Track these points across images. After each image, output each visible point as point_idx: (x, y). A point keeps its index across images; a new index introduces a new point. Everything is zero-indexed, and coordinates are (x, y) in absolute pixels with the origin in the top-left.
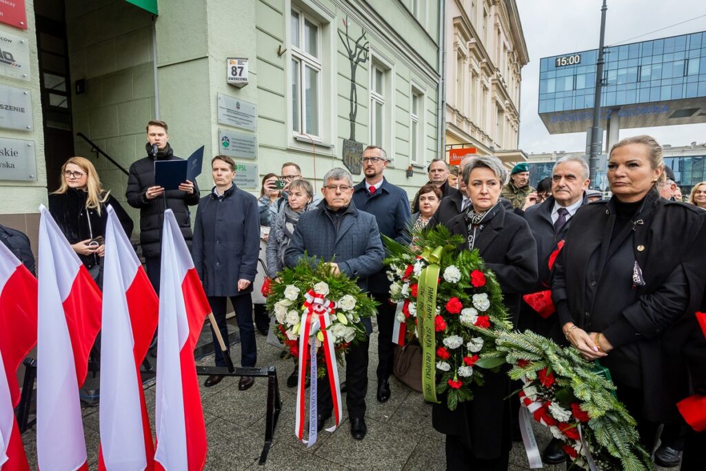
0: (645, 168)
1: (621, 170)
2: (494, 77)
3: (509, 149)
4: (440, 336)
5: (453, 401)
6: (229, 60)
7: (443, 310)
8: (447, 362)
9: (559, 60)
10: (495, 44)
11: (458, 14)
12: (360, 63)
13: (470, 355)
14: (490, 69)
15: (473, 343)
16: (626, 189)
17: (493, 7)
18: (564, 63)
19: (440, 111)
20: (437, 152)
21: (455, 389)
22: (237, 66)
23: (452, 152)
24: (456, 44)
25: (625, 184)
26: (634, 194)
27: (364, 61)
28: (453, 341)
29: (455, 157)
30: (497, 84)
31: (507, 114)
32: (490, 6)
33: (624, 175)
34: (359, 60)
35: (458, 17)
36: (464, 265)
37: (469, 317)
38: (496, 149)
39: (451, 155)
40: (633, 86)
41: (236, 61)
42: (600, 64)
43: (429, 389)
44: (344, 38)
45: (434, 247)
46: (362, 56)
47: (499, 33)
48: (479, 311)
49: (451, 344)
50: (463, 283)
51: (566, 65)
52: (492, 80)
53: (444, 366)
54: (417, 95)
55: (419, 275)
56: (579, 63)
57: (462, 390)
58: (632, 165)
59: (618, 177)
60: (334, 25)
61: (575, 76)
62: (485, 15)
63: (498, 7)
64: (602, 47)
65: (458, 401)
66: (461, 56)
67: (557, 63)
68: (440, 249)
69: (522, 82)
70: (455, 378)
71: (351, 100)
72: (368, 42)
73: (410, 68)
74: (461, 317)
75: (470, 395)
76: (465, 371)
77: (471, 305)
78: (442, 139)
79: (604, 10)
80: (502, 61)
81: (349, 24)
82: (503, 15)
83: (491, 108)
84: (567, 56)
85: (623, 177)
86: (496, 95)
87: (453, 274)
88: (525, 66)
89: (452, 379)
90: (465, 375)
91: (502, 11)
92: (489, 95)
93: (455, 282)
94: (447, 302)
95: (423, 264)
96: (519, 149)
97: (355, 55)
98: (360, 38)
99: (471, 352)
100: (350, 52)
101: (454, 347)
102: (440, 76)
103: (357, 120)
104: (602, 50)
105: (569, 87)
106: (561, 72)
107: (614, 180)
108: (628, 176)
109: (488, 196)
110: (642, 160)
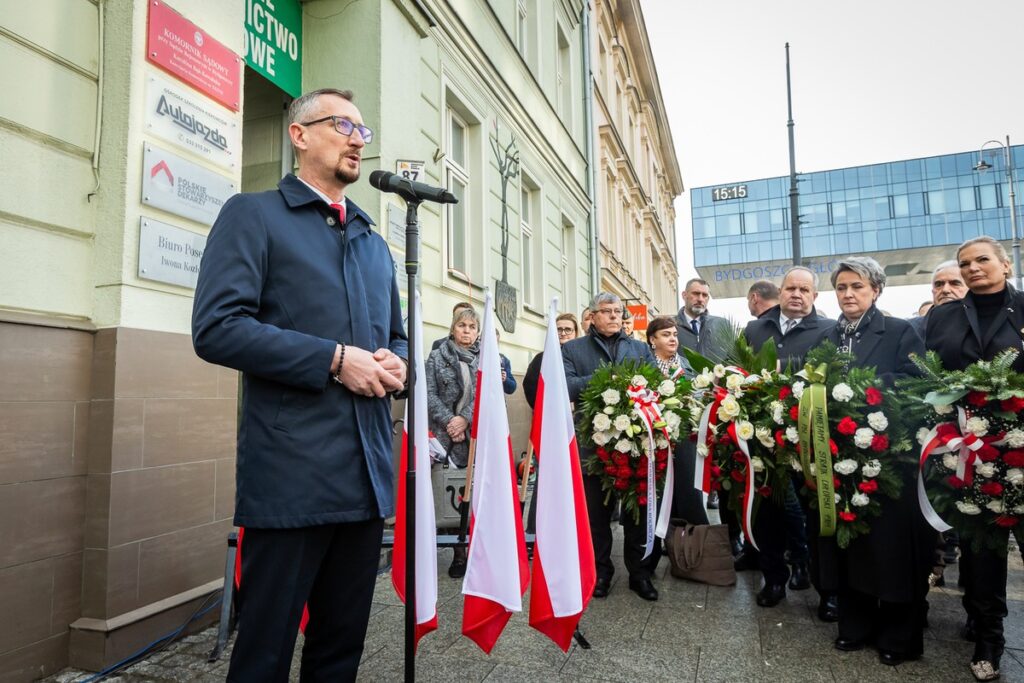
0: (995, 261)
1: (975, 266)
2: (647, 209)
5: (844, 539)
6: (399, 163)
8: (838, 492)
9: (717, 191)
10: (645, 163)
11: (605, 122)
12: (510, 178)
13: (865, 481)
14: (642, 197)
15: (870, 466)
17: (639, 115)
18: (724, 195)
19: (594, 251)
21: (847, 523)
22: (410, 170)
24: (604, 161)
26: (991, 285)
27: (514, 176)
28: (847, 466)
30: (651, 219)
31: (663, 263)
32: (635, 113)
34: (509, 174)
35: (606, 126)
36: (857, 383)
37: (864, 438)
40: (824, 231)
41: (409, 164)
42: (794, 195)
43: (828, 521)
44: (495, 144)
45: (816, 365)
46: (512, 170)
47: (648, 149)
48: (875, 431)
49: (843, 469)
50: (857, 403)
51: (728, 199)
52: (644, 214)
54: (568, 225)
55: (800, 396)
56: (746, 196)
57: (856, 523)
58: (982, 259)
59: (972, 272)
60: (486, 127)
61: (742, 215)
62: (631, 124)
63: (644, 115)
64: (794, 175)
66: (611, 179)
67: (714, 195)
68: (823, 366)
69: (676, 220)
70: (847, 510)
71: (503, 228)
72: (517, 152)
73: (560, 189)
74: (855, 438)
76: (860, 500)
77: (865, 424)
79: (791, 125)
80: (653, 187)
81: (499, 127)
82: (650, 125)
83: (645, 253)
84: (729, 187)
86: (651, 235)
87: (843, 392)
88: (678, 197)
90: (860, 504)
91: (649, 121)
92: (643, 234)
93: (847, 400)
94: (838, 423)
95: (802, 384)
97: (504, 168)
98: (510, 146)
99: (866, 478)
100: (501, 163)
101: (847, 473)
102: (591, 202)
103: (509, 255)
104: (794, 178)
105: (735, 229)
106: (722, 209)
107: (970, 276)
108: (982, 270)
109: (853, 300)
110: (990, 254)
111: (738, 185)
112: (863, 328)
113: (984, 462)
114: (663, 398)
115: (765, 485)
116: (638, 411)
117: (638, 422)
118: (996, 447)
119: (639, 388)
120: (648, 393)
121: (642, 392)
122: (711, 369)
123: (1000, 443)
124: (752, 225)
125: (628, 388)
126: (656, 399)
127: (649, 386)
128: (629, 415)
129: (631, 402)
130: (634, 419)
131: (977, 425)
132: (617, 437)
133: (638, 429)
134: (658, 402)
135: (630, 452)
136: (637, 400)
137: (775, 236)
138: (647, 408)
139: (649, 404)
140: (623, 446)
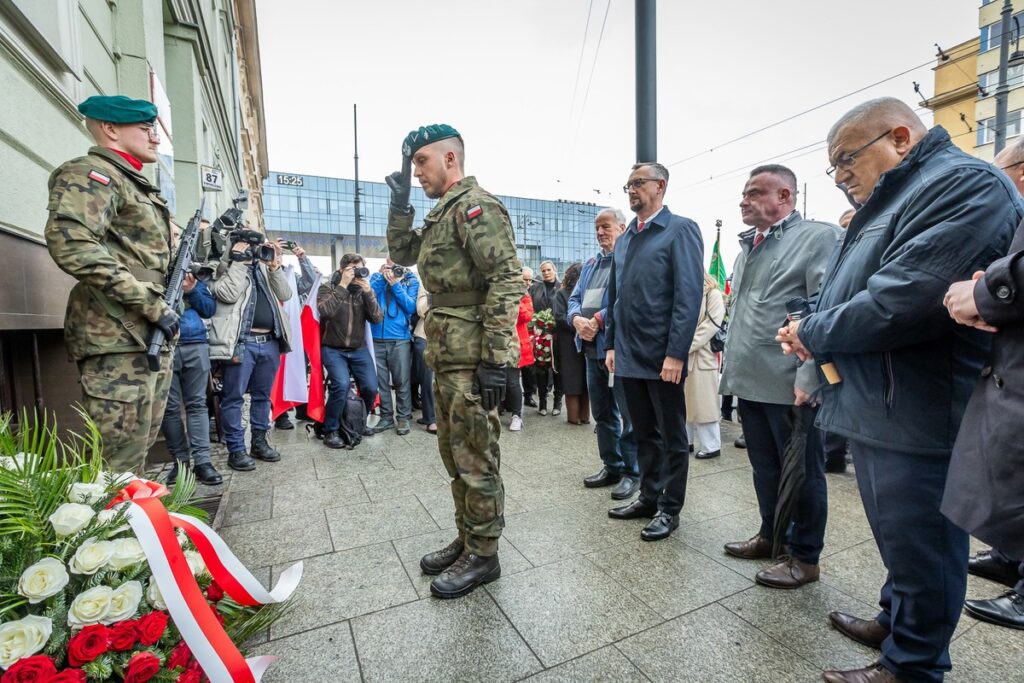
6: (203, 167)
9: (281, 177)
18: (286, 181)
22: (212, 174)
51: (289, 184)
56: (302, 186)
61: (299, 198)
67: (279, 179)
84: (290, 176)
105: (294, 208)
106: (284, 190)
111: (297, 175)
123: (544, 338)
124: (305, 207)
137: (322, 217)
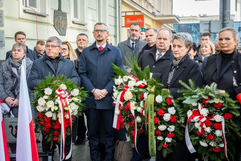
0: (232, 40)
1: (224, 41)
3: (166, 14)
4: (156, 125)
5: (165, 153)
7: (157, 114)
8: (162, 136)
13: (170, 133)
15: (170, 128)
16: (226, 49)
20: (116, 18)
21: (165, 148)
23: (126, 17)
25: (225, 47)
26: (229, 51)
29: (129, 21)
33: (225, 43)
37: (167, 117)
38: (157, 14)
39: (126, 19)
43: (152, 150)
48: (171, 115)
49: (161, 128)
53: (160, 138)
57: (168, 148)
58: (228, 39)
59: (223, 44)
65: (167, 153)
74: (164, 117)
75: (172, 150)
76: (168, 140)
78: (119, 7)
85: (225, 44)
89: (164, 144)
90: (168, 142)
94: (158, 111)
95: (147, 93)
96: (173, 14)
101: (163, 130)
107: (222, 45)
108: (226, 44)
109: (177, 52)
110: (231, 37)
112: (180, 64)
113: (207, 127)
114: (72, 96)
115: (141, 128)
116: (58, 101)
117: (57, 105)
118: (211, 121)
119: (62, 90)
120: (65, 93)
121: (63, 92)
122: (122, 77)
123: (212, 119)
125: (57, 89)
126: (68, 96)
127: (67, 90)
128: (54, 102)
129: (56, 96)
130: (56, 104)
131: (204, 112)
132: (47, 110)
133: (56, 108)
134: (69, 98)
135: (52, 117)
136: (59, 95)
138: (63, 100)
139: (64, 98)
140: (49, 115)
